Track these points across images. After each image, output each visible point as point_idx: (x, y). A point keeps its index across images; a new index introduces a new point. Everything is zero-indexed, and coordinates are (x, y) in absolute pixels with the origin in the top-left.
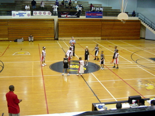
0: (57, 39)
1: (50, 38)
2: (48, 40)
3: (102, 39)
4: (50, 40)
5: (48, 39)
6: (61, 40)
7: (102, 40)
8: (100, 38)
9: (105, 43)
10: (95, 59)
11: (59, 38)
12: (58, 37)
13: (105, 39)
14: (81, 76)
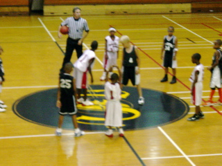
0: (40, 12)
1: (16, 9)
2: (7, 14)
3: (194, 11)
4: (14, 14)
5: (6, 9)
6: (52, 15)
7: (195, 16)
8: (187, 7)
9: (205, 25)
10: (165, 79)
11: (47, 9)
12: (42, 4)
13: (206, 11)
14: (121, 136)
